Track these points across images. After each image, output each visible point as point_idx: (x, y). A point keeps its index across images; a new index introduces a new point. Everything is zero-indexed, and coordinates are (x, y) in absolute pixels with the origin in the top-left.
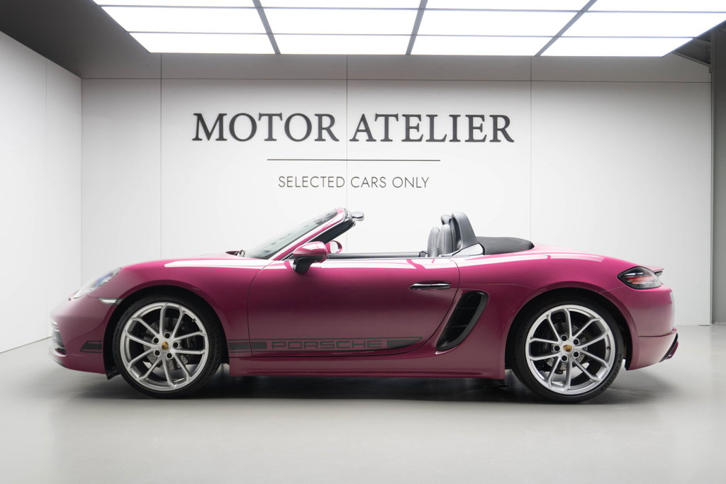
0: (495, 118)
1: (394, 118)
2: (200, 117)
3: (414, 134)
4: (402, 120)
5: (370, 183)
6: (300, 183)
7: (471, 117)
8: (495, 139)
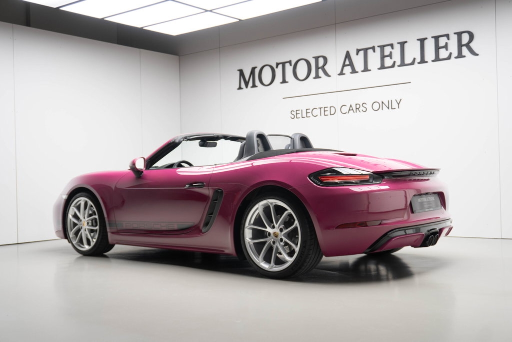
0: (459, 35)
1: (371, 50)
2: (241, 73)
3: (388, 62)
4: (378, 50)
5: (355, 109)
6: (304, 115)
7: (436, 38)
8: (460, 55)
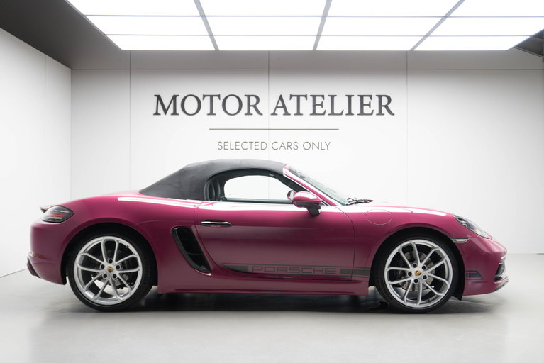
0: (380, 97)
1: (304, 98)
2: (159, 98)
3: (319, 110)
4: (310, 99)
5: (286, 147)
6: (233, 147)
7: (362, 97)
8: (380, 113)
